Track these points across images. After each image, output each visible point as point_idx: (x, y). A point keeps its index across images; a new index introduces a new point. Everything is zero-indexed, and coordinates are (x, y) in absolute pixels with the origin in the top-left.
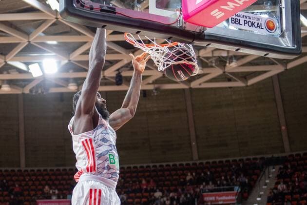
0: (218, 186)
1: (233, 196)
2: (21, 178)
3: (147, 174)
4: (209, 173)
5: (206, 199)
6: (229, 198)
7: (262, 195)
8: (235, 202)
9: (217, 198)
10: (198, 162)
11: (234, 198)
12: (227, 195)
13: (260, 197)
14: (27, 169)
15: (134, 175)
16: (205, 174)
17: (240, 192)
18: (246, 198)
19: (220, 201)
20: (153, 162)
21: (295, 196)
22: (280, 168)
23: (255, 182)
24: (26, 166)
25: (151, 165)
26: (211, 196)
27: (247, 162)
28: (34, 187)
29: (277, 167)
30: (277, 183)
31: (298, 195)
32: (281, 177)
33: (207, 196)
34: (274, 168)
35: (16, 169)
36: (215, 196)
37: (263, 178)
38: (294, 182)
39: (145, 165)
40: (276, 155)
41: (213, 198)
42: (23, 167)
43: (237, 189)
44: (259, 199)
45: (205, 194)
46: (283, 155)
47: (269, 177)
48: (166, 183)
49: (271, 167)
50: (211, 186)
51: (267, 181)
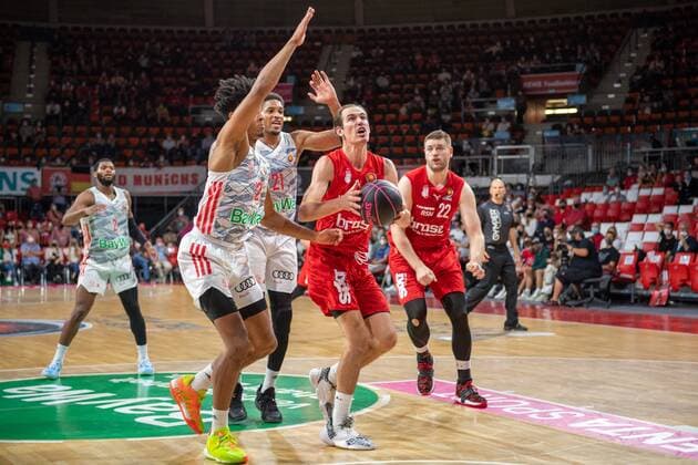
0: (548, 62)
1: (573, 80)
2: (207, 45)
3: (426, 41)
4: (532, 40)
5: (528, 85)
6: (567, 83)
7: (623, 78)
8: (576, 90)
9: (546, 83)
10: (514, 21)
11: (574, 83)
12: (562, 79)
13: (619, 82)
14: (217, 29)
15: (404, 42)
16: (527, 42)
17: (585, 74)
18: (595, 85)
19: (552, 88)
20: (436, 21)
21: (679, 81)
22: (655, 32)
23: (612, 56)
24: (216, 25)
25: (434, 25)
26: (535, 80)
27: (601, 20)
28: (228, 62)
29: (651, 30)
30: (650, 59)
31: (685, 79)
32: (658, 47)
33: (529, 80)
34: (645, 32)
35: (198, 29)
36: (543, 79)
37: (626, 49)
38: (679, 56)
39: (422, 25)
40: (651, 9)
41: (539, 84)
42: (210, 26)
43: (580, 68)
44: (617, 85)
45: (523, 76)
46: (665, 8)
47: (637, 48)
48: (459, 57)
49: (640, 30)
50: (535, 62)
51: (633, 55)
